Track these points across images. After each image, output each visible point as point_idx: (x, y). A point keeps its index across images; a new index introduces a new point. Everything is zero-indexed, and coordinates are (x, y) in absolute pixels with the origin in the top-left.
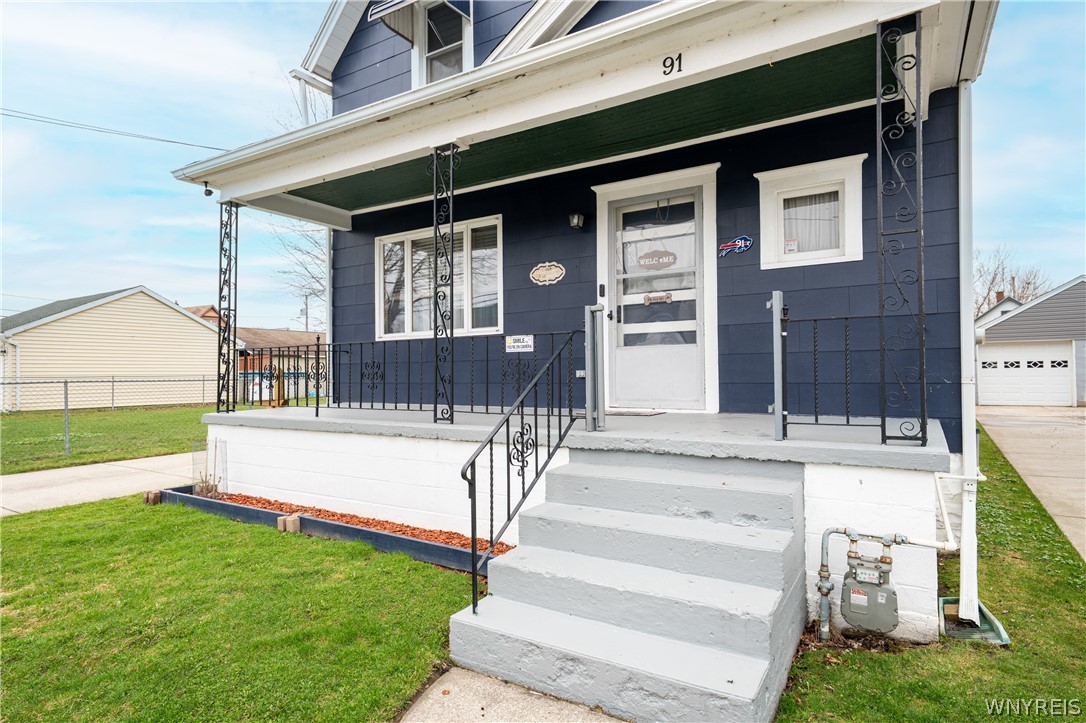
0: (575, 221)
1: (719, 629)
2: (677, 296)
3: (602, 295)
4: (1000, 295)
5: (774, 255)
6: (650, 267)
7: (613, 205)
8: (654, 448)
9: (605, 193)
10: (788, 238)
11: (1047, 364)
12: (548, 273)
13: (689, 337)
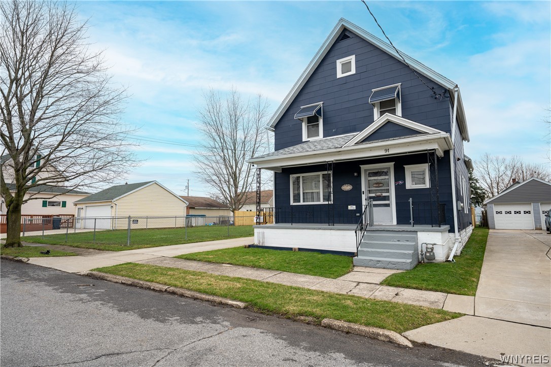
0: (356, 174)
1: (404, 256)
2: (384, 194)
3: (363, 194)
4: (514, 180)
5: (409, 185)
6: (376, 187)
7: (366, 171)
8: (386, 230)
9: (363, 167)
10: (413, 181)
11: (522, 212)
12: (347, 188)
13: (388, 205)
